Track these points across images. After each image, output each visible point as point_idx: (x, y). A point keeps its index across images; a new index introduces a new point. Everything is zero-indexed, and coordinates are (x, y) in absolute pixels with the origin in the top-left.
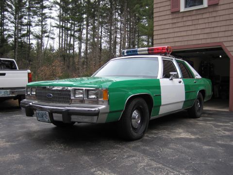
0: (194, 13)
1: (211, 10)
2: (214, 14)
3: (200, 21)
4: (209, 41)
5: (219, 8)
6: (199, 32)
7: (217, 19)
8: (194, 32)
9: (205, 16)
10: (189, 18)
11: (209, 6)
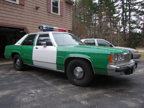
0: (11, 4)
1: (21, 7)
2: (22, 10)
3: (15, 11)
4: (20, 24)
5: (24, 8)
6: (14, 17)
7: (24, 13)
8: (12, 17)
9: (17, 9)
10: (8, 6)
11: (20, 4)
